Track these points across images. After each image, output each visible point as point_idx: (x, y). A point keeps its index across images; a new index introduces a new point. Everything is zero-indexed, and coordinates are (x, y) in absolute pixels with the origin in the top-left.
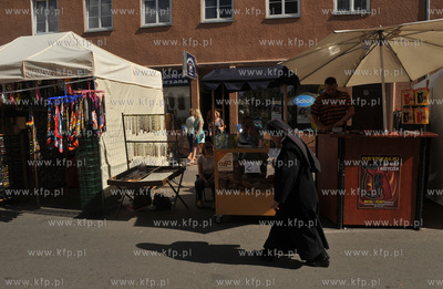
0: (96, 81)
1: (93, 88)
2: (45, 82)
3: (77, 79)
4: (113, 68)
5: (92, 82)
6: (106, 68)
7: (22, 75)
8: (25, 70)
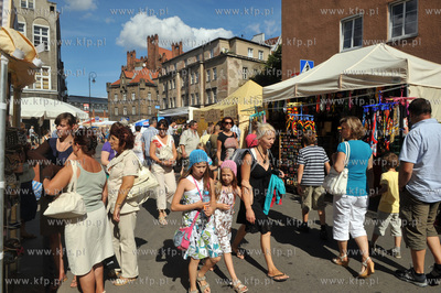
0: (409, 88)
1: (405, 95)
2: (356, 92)
3: (388, 87)
4: (426, 74)
5: (405, 89)
6: (420, 74)
7: (339, 86)
8: (341, 82)
